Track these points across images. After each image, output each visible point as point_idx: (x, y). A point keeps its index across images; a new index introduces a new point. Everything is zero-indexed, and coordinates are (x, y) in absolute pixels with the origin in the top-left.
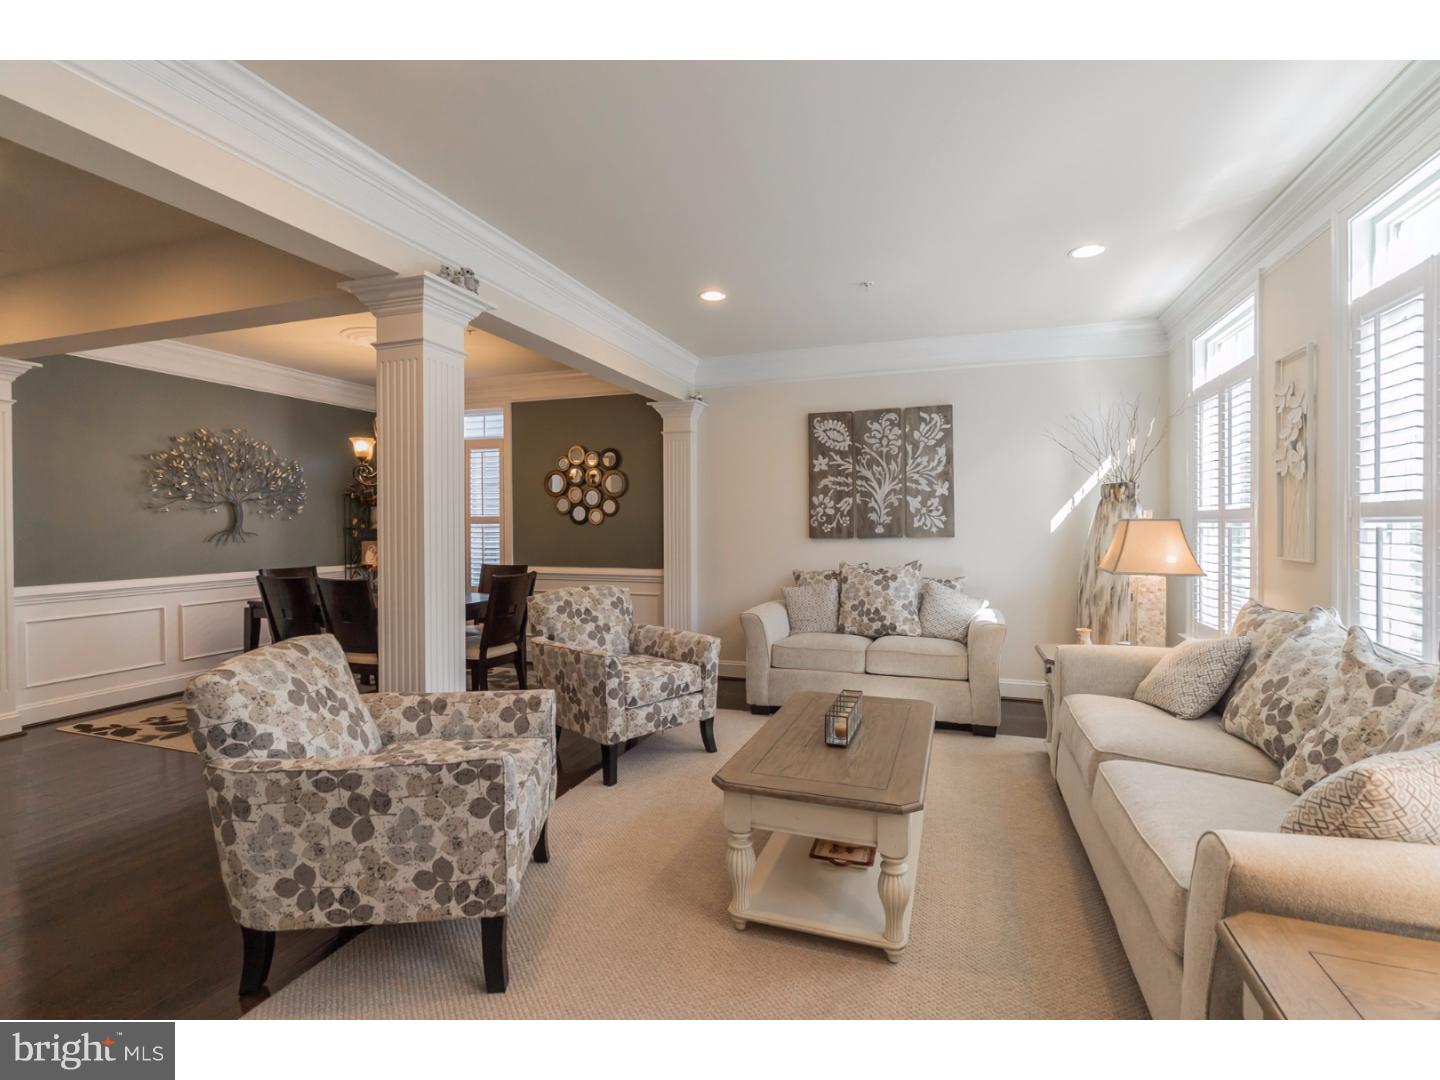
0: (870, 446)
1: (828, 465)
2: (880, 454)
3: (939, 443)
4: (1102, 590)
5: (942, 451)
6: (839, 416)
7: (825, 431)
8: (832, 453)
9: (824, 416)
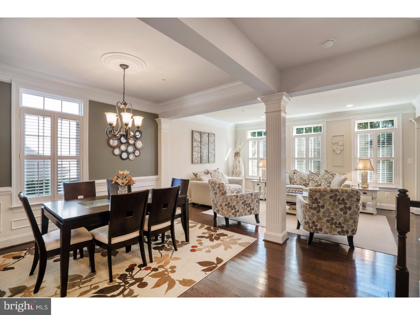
0: (204, 141)
1: (196, 144)
2: (205, 143)
3: (213, 142)
4: (237, 172)
5: (214, 143)
6: (198, 132)
7: (196, 135)
8: (197, 142)
9: (196, 132)
